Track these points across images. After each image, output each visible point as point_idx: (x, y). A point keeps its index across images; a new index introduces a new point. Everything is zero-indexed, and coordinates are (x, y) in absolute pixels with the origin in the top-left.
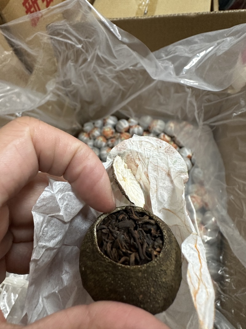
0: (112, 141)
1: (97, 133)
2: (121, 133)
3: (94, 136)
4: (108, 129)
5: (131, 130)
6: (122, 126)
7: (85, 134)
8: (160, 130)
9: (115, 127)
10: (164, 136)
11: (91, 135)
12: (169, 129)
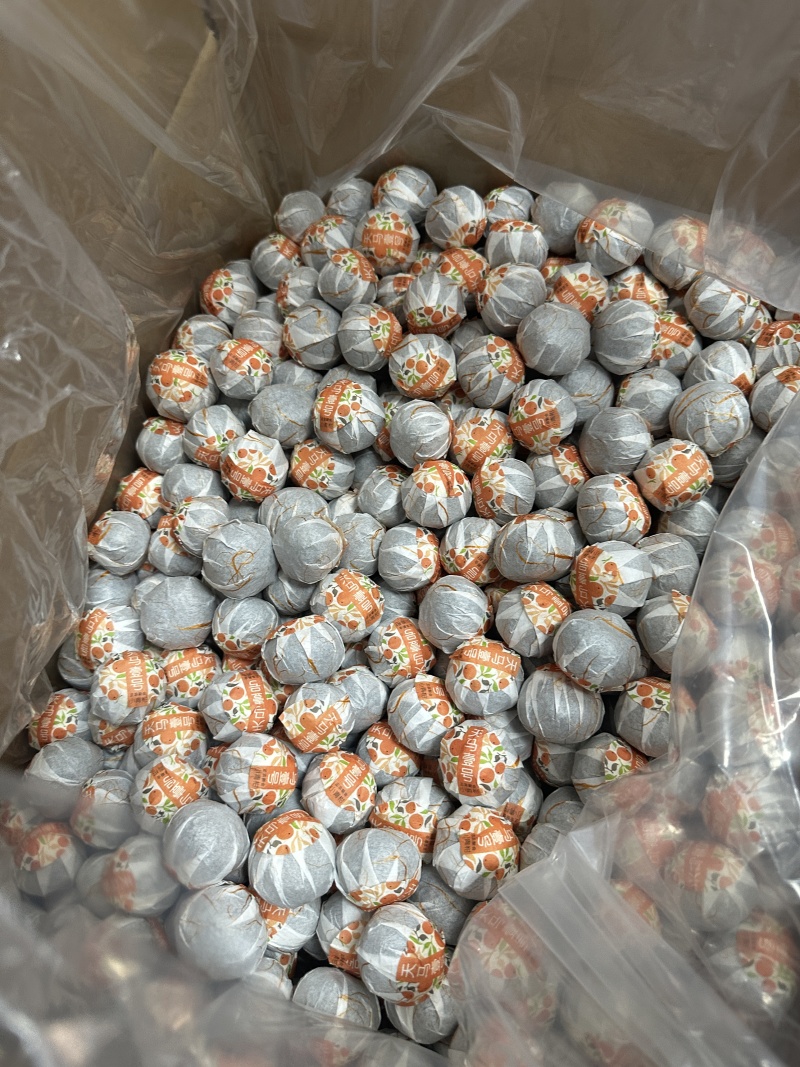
0: (401, 282)
1: (335, 236)
2: (445, 249)
3: (320, 252)
4: (390, 227)
5: (494, 239)
6: (455, 218)
7: (281, 239)
8: (627, 252)
9: (420, 219)
10: (640, 283)
11: (306, 248)
12: (669, 250)
